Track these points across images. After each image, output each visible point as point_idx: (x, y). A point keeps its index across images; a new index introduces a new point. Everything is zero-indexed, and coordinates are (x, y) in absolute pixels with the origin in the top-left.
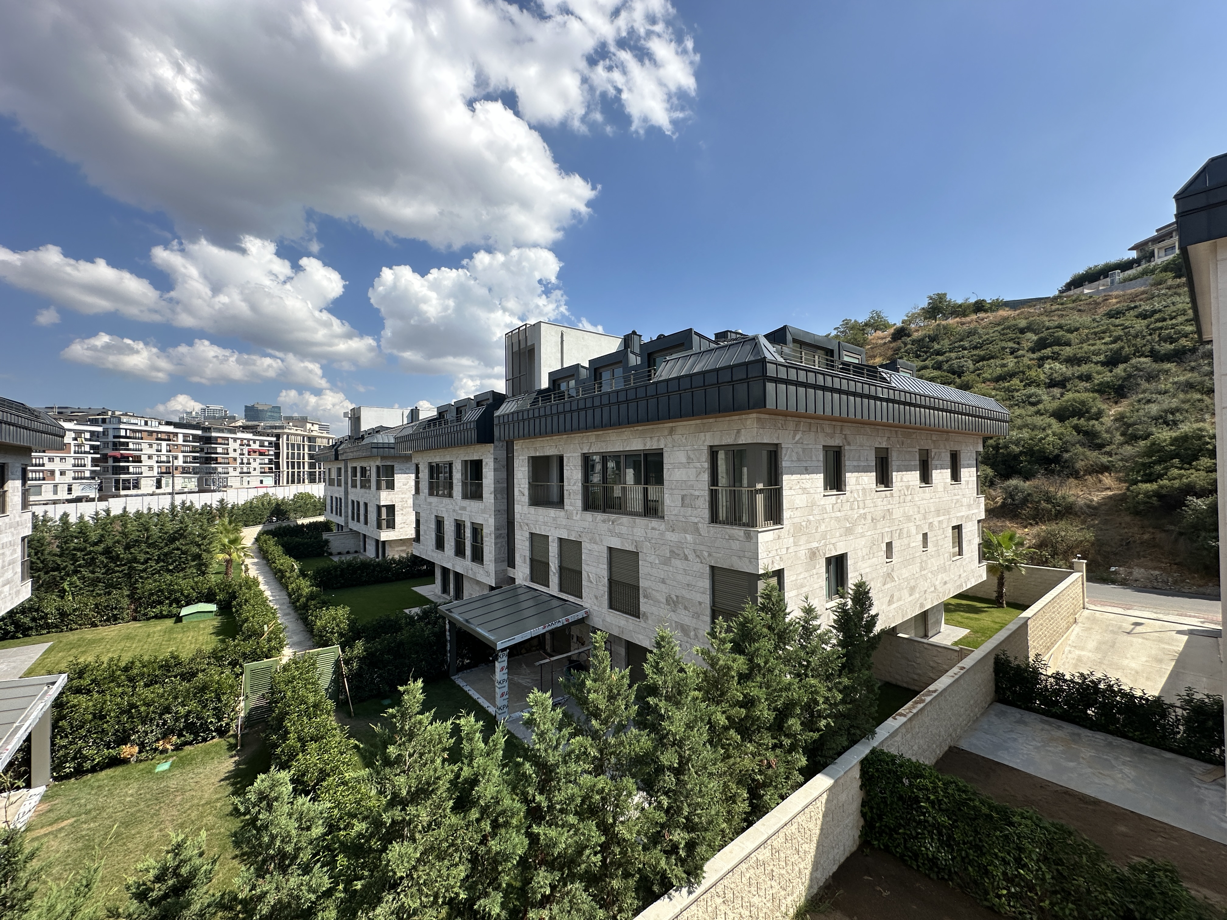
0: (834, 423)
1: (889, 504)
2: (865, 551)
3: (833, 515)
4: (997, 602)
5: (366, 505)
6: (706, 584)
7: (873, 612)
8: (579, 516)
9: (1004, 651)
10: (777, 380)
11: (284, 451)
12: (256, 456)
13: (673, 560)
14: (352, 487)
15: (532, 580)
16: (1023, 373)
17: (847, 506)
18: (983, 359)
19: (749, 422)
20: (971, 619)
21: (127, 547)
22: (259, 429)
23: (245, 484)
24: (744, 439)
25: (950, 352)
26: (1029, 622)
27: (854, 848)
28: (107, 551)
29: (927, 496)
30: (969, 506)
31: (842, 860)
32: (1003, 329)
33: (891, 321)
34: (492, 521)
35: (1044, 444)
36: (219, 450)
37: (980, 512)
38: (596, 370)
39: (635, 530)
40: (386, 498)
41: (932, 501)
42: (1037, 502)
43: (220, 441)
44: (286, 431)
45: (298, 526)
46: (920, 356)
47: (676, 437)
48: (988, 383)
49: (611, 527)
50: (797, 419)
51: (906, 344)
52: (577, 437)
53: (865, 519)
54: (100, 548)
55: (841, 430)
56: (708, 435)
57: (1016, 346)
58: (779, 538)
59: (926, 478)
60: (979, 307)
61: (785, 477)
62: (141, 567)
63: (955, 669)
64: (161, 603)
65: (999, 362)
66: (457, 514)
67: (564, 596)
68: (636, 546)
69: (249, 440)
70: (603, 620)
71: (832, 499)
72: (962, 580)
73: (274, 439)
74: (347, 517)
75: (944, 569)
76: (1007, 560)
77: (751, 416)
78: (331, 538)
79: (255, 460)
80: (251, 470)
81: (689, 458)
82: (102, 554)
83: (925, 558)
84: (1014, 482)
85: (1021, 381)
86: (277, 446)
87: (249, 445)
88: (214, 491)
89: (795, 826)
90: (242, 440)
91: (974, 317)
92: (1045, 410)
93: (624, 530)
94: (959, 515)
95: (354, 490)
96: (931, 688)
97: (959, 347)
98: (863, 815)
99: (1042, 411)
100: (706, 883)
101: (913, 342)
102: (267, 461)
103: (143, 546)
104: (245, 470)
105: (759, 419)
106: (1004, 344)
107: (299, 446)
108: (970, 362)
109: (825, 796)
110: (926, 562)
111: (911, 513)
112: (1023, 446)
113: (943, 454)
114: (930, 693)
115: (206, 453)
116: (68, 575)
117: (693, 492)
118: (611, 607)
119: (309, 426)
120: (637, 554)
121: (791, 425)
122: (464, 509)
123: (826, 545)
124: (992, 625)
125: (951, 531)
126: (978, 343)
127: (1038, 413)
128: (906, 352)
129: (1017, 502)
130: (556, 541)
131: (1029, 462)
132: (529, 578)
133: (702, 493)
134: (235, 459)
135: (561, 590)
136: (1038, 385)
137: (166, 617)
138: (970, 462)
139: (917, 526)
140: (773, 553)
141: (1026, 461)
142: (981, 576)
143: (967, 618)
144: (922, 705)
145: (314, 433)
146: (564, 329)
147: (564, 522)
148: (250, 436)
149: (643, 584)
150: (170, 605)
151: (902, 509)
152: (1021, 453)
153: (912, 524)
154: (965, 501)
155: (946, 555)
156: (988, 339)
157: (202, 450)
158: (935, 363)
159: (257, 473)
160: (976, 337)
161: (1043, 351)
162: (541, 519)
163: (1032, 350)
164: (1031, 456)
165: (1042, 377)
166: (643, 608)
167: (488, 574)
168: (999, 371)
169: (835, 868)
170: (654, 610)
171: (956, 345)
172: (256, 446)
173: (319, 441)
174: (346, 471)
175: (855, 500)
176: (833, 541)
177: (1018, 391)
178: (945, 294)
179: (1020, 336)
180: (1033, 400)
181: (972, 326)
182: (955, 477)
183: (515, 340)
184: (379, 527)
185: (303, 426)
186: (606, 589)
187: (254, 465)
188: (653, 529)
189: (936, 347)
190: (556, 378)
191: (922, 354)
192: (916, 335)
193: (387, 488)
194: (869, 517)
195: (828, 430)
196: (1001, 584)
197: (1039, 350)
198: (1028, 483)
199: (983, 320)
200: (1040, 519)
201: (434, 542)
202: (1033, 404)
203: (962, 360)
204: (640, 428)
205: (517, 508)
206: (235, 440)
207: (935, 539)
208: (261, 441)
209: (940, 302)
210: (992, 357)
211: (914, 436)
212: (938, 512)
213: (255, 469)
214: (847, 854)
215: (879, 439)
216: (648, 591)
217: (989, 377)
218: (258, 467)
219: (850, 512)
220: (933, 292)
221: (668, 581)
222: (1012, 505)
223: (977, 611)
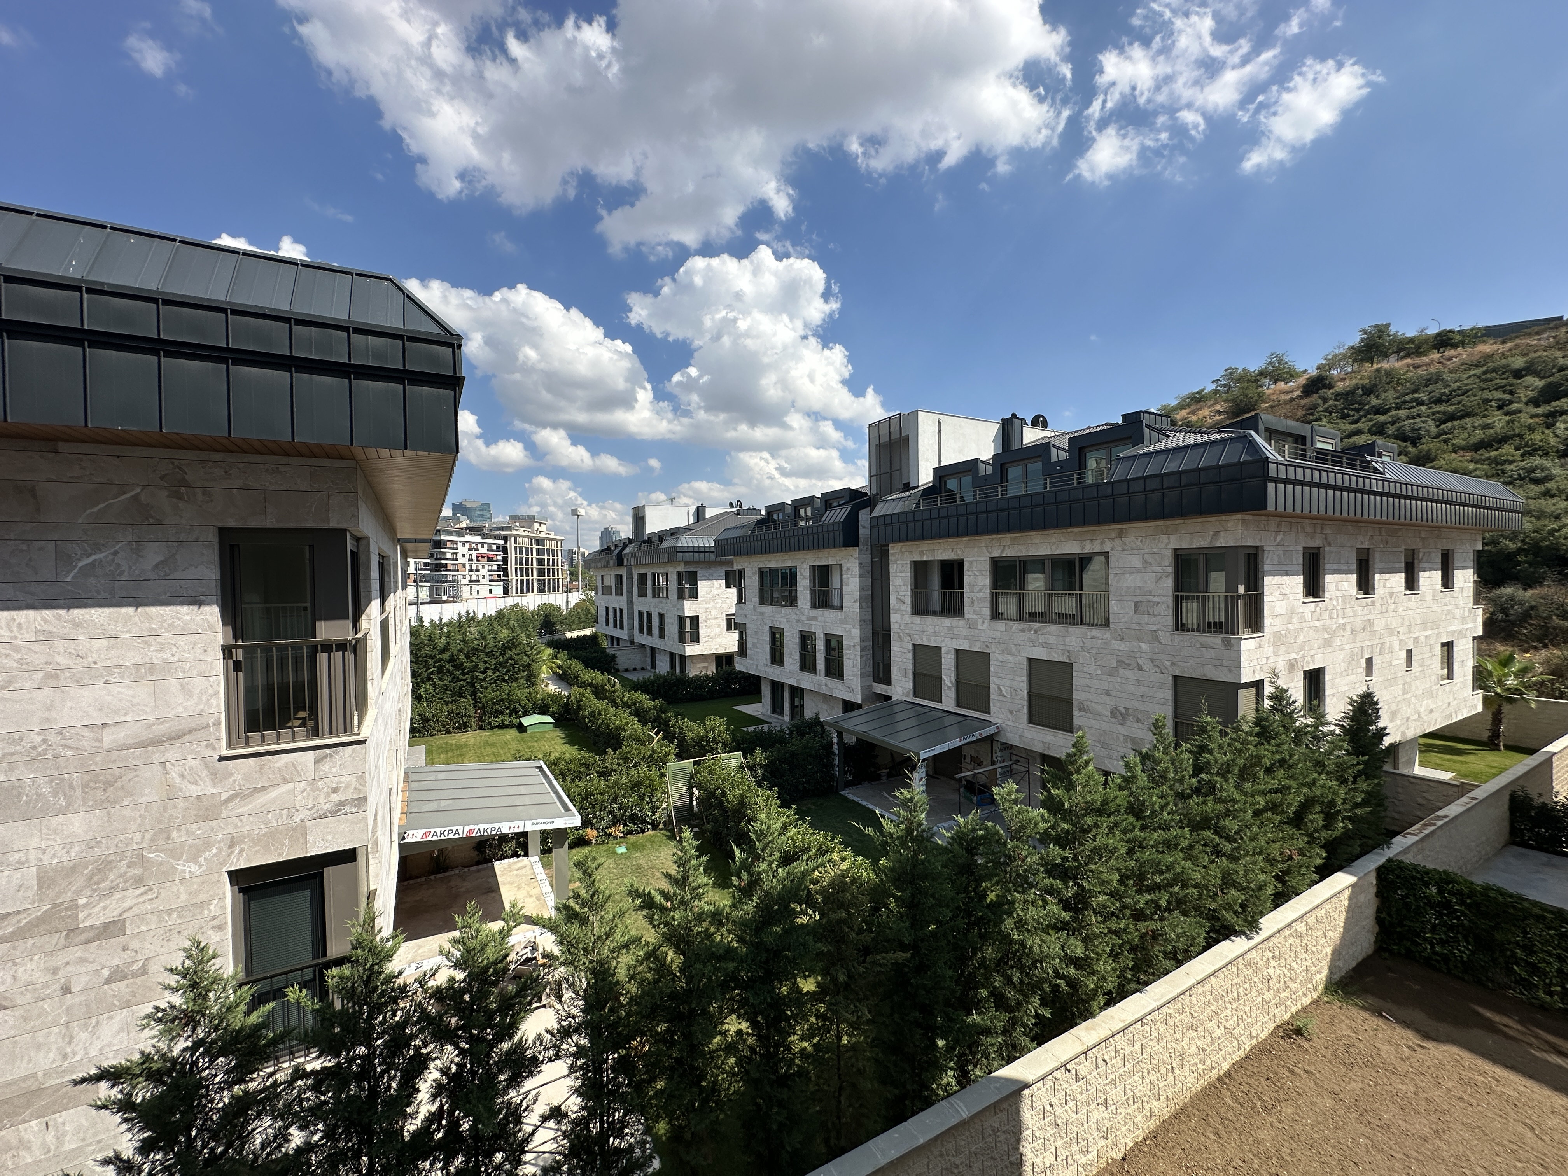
0: (1315, 521)
1: (1370, 613)
2: (1344, 666)
3: (1312, 624)
4: (1491, 743)
5: (661, 617)
6: (1168, 694)
7: (1381, 724)
8: (986, 625)
9: (1523, 787)
10: (1277, 481)
11: (512, 556)
12: (484, 561)
13: (1121, 671)
14: (639, 595)
15: (915, 695)
16: (1521, 436)
17: (1326, 615)
18: (1452, 417)
19: (1230, 524)
20: (1455, 762)
21: (468, 657)
22: (486, 530)
23: (475, 595)
24: (1222, 541)
25: (1398, 408)
26: (1555, 758)
27: (1370, 952)
28: (452, 660)
29: (1413, 605)
30: (1463, 619)
31: (1360, 959)
32: (1485, 373)
33: (1300, 367)
34: (856, 632)
35: (1557, 538)
36: (449, 556)
37: (1476, 627)
38: (1002, 465)
39: (1068, 640)
40: (690, 608)
41: (1418, 611)
42: (1545, 618)
43: (449, 545)
44: (514, 532)
45: (567, 639)
46: (1349, 416)
47: (1127, 540)
48: (1462, 453)
49: (1034, 637)
50: (1278, 519)
51: (1325, 400)
52: (985, 540)
53: (1344, 630)
54: (446, 656)
55: (1322, 529)
56: (1173, 537)
57: (1507, 397)
58: (1260, 647)
59: (1411, 584)
60: (1443, 341)
61: (1268, 580)
62: (481, 676)
63: (1465, 799)
64: (502, 713)
65: (1478, 421)
66: (803, 624)
67: (964, 712)
68: (1069, 657)
69: (477, 544)
70: (1020, 736)
71: (1311, 607)
72: (1452, 709)
73: (502, 542)
74: (632, 628)
75: (1429, 694)
76: (1508, 690)
77: (1234, 517)
78: (618, 653)
79: (483, 566)
80: (480, 578)
81: (1145, 562)
82: (449, 662)
83: (1408, 679)
84: (1507, 591)
85: (1517, 449)
86: (505, 550)
87: (477, 550)
88: (445, 602)
89: (1323, 911)
90: (470, 543)
91: (1436, 356)
92: (1558, 489)
93: (1052, 640)
94: (1451, 629)
95: (642, 599)
96: (1440, 813)
97: (1412, 401)
98: (1379, 920)
99: (1554, 492)
100: (1263, 934)
101: (1337, 396)
102: (495, 568)
103: (482, 655)
104: (474, 578)
105: (1244, 521)
106: (1486, 395)
107: (527, 549)
108: (1431, 423)
109: (1347, 893)
110: (1410, 684)
111: (1394, 625)
112: (1523, 541)
113: (1433, 555)
114: (1439, 818)
115: (437, 559)
116: (423, 682)
117: (1151, 598)
118: (1031, 721)
119: (536, 526)
120: (1070, 665)
121: (1273, 526)
122: (815, 619)
123: (1304, 657)
124: (1487, 769)
125: (1439, 648)
126: (1444, 394)
127: (1547, 494)
128: (1326, 410)
129: (1511, 618)
130: (953, 652)
131: (1531, 564)
132: (911, 693)
133: (1164, 599)
134: (464, 566)
135: (958, 705)
136: (1546, 454)
137: (507, 727)
138: (1465, 564)
139: (1400, 641)
140: (1254, 663)
141: (1526, 562)
142: (1475, 706)
143: (1449, 761)
144: (1433, 828)
145: (542, 535)
146: (941, 417)
147: (965, 632)
148: (478, 539)
149: (1077, 696)
150: (510, 716)
151: (1383, 621)
152: (1519, 551)
153: (1395, 638)
154: (1458, 613)
155: (1434, 678)
156: (1459, 388)
157: (431, 556)
158: (1373, 426)
159: (485, 581)
160: (1440, 385)
161: (1554, 404)
162: (930, 629)
163: (1535, 402)
164: (1536, 555)
165: (1553, 441)
166: (1077, 722)
167: (850, 689)
168: (1479, 434)
169: (1354, 964)
170: (1095, 724)
171: (1407, 398)
172: (484, 551)
173: (547, 543)
174: (630, 578)
175: (1335, 608)
176: (1312, 653)
177: (1511, 462)
178: (1388, 325)
179: (1515, 381)
180: (1537, 475)
181: (1432, 370)
182: (1447, 582)
183: (884, 431)
184: (682, 640)
185: (530, 526)
186: (1025, 703)
187: (484, 572)
188: (1093, 638)
189: (1374, 401)
190: (941, 473)
191: (1351, 413)
192: (1340, 386)
193: (691, 597)
194: (1348, 628)
195: (1309, 529)
196: (1497, 719)
197: (1548, 402)
198: (1530, 592)
199: (1450, 359)
200: (1551, 641)
201: (769, 657)
202: (1537, 482)
203: (1418, 420)
204: (1076, 530)
205: (894, 618)
206: (464, 543)
207: (1420, 657)
208: (490, 545)
209: (1380, 337)
210: (1467, 415)
211: (1400, 533)
212: (1425, 625)
213: (484, 577)
214: (1364, 955)
215: (1361, 538)
216: (1085, 704)
217: (1464, 443)
218: (487, 574)
219: (1328, 622)
220: (1370, 322)
221: (1112, 693)
222: (1505, 621)
223: (1460, 752)
